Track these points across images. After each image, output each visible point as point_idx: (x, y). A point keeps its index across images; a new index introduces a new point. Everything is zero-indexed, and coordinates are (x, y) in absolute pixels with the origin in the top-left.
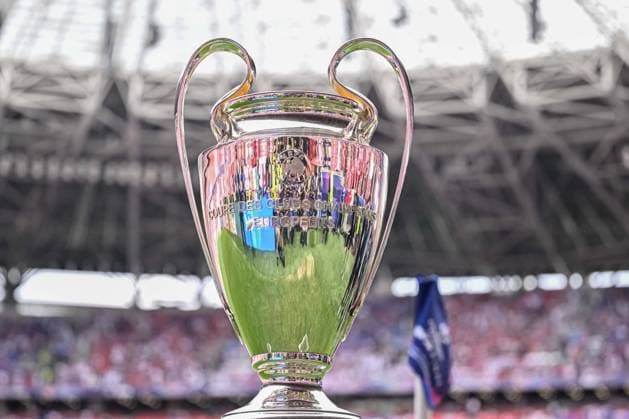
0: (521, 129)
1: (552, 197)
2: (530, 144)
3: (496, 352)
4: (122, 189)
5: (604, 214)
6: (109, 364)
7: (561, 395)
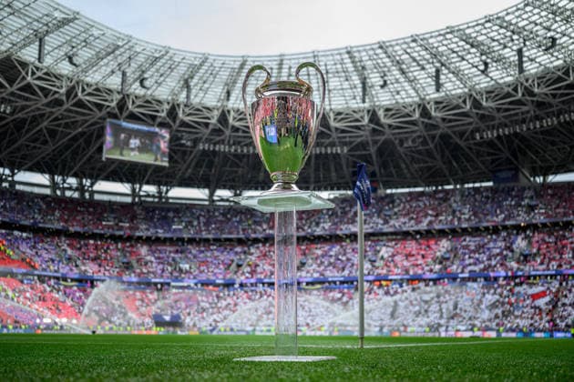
0: (435, 127)
1: (447, 153)
2: (439, 132)
3: (426, 215)
5: (469, 160)
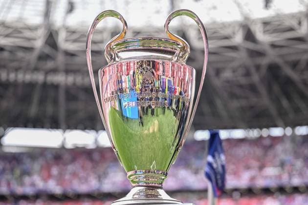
0: (260, 54)
2: (264, 62)
4: (56, 87)
6: (50, 176)
7: (281, 190)
